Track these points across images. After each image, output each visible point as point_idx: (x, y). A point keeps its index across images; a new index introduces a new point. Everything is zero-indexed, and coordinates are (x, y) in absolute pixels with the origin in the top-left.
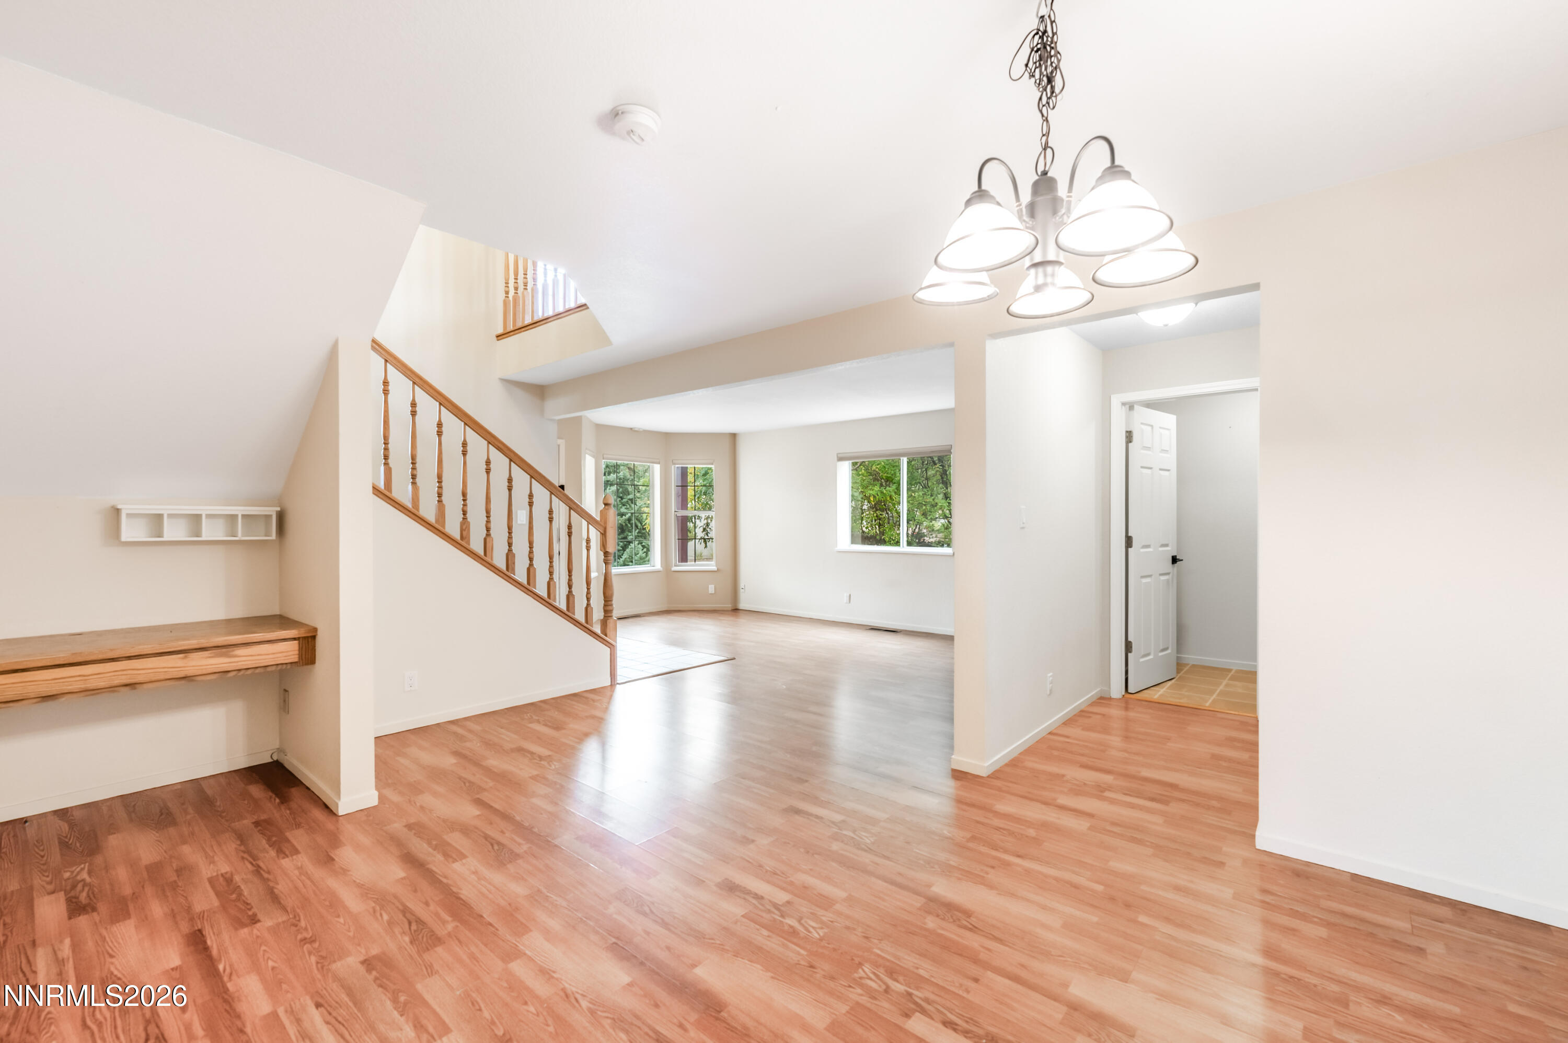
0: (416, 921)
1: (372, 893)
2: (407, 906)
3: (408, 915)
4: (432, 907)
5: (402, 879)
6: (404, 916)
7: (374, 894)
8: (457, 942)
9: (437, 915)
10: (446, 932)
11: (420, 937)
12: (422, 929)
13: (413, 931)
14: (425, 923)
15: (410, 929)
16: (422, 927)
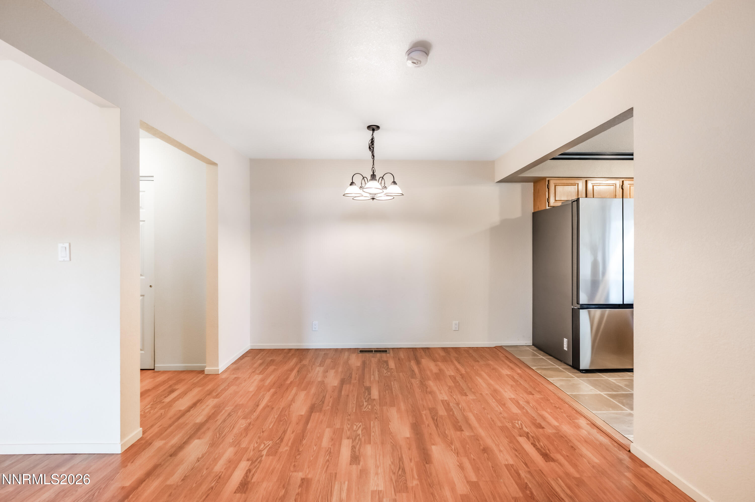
0: (434, 419)
1: (448, 443)
2: (436, 428)
3: (436, 423)
4: (427, 423)
5: (434, 445)
6: (438, 424)
7: (448, 441)
8: (425, 406)
9: (427, 419)
10: (426, 411)
11: (435, 413)
12: (433, 416)
13: (436, 416)
14: (431, 417)
15: (437, 417)
16: (433, 417)
